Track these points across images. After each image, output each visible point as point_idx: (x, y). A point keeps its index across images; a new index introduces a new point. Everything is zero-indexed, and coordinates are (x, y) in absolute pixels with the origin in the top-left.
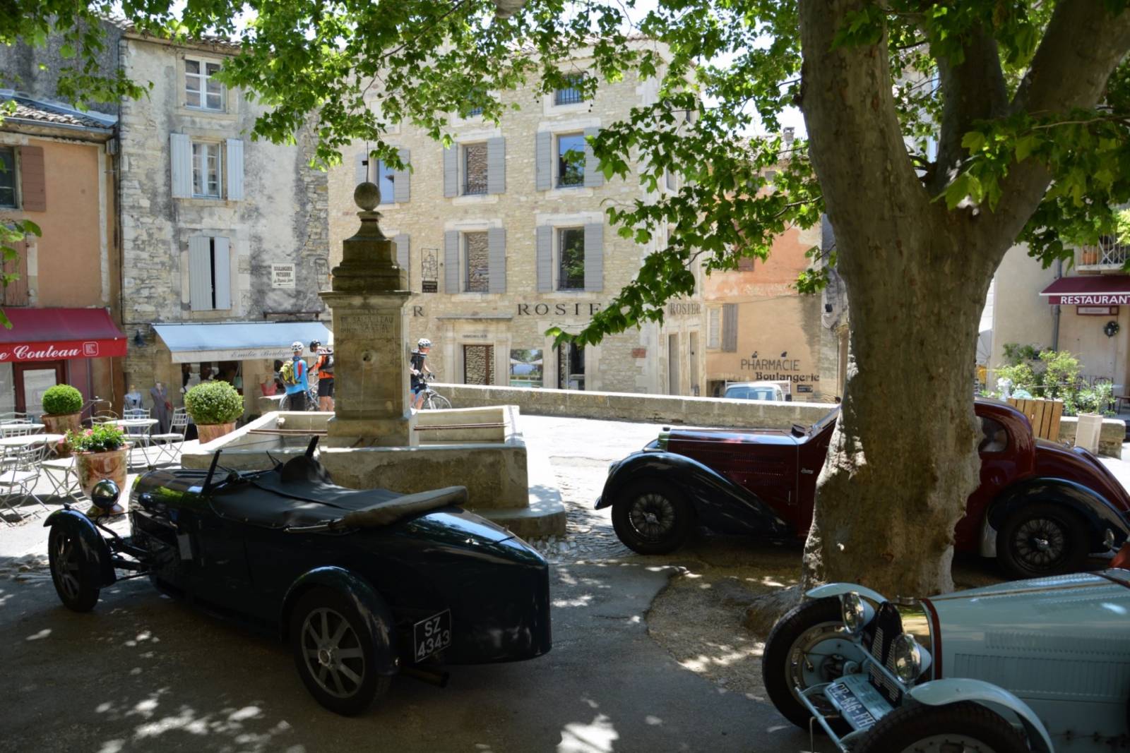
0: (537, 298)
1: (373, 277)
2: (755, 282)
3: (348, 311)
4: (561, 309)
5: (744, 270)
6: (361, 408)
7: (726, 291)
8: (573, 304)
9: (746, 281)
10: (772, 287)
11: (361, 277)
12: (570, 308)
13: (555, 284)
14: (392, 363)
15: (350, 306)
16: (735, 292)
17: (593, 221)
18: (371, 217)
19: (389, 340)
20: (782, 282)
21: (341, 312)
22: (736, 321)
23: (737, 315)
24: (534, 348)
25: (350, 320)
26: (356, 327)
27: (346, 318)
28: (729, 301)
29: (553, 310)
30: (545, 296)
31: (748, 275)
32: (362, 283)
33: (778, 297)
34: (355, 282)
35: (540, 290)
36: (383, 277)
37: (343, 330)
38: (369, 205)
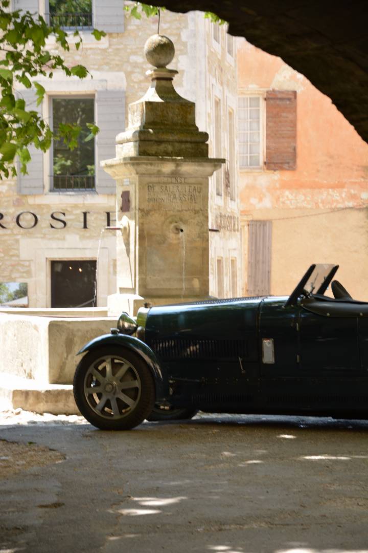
0: (18, 203)
1: (181, 142)
2: (299, 186)
3: (154, 179)
4: (59, 220)
5: (281, 169)
6: (166, 285)
7: (254, 201)
8: (79, 212)
9: (285, 186)
10: (324, 195)
11: (168, 142)
12: (75, 218)
13: (47, 181)
14: (199, 236)
15: (159, 173)
16: (267, 203)
17: (110, 86)
18: (167, 75)
19: (196, 212)
20: (340, 186)
21: (147, 179)
22: (269, 249)
23: (270, 238)
24: (14, 280)
25: (157, 188)
26: (164, 197)
27: (153, 187)
28: (257, 216)
29: (45, 221)
30: (31, 201)
31: (287, 176)
32: (170, 148)
33: (333, 210)
34: (162, 147)
35: (25, 191)
36: (191, 142)
37: (149, 200)
38: (162, 62)
